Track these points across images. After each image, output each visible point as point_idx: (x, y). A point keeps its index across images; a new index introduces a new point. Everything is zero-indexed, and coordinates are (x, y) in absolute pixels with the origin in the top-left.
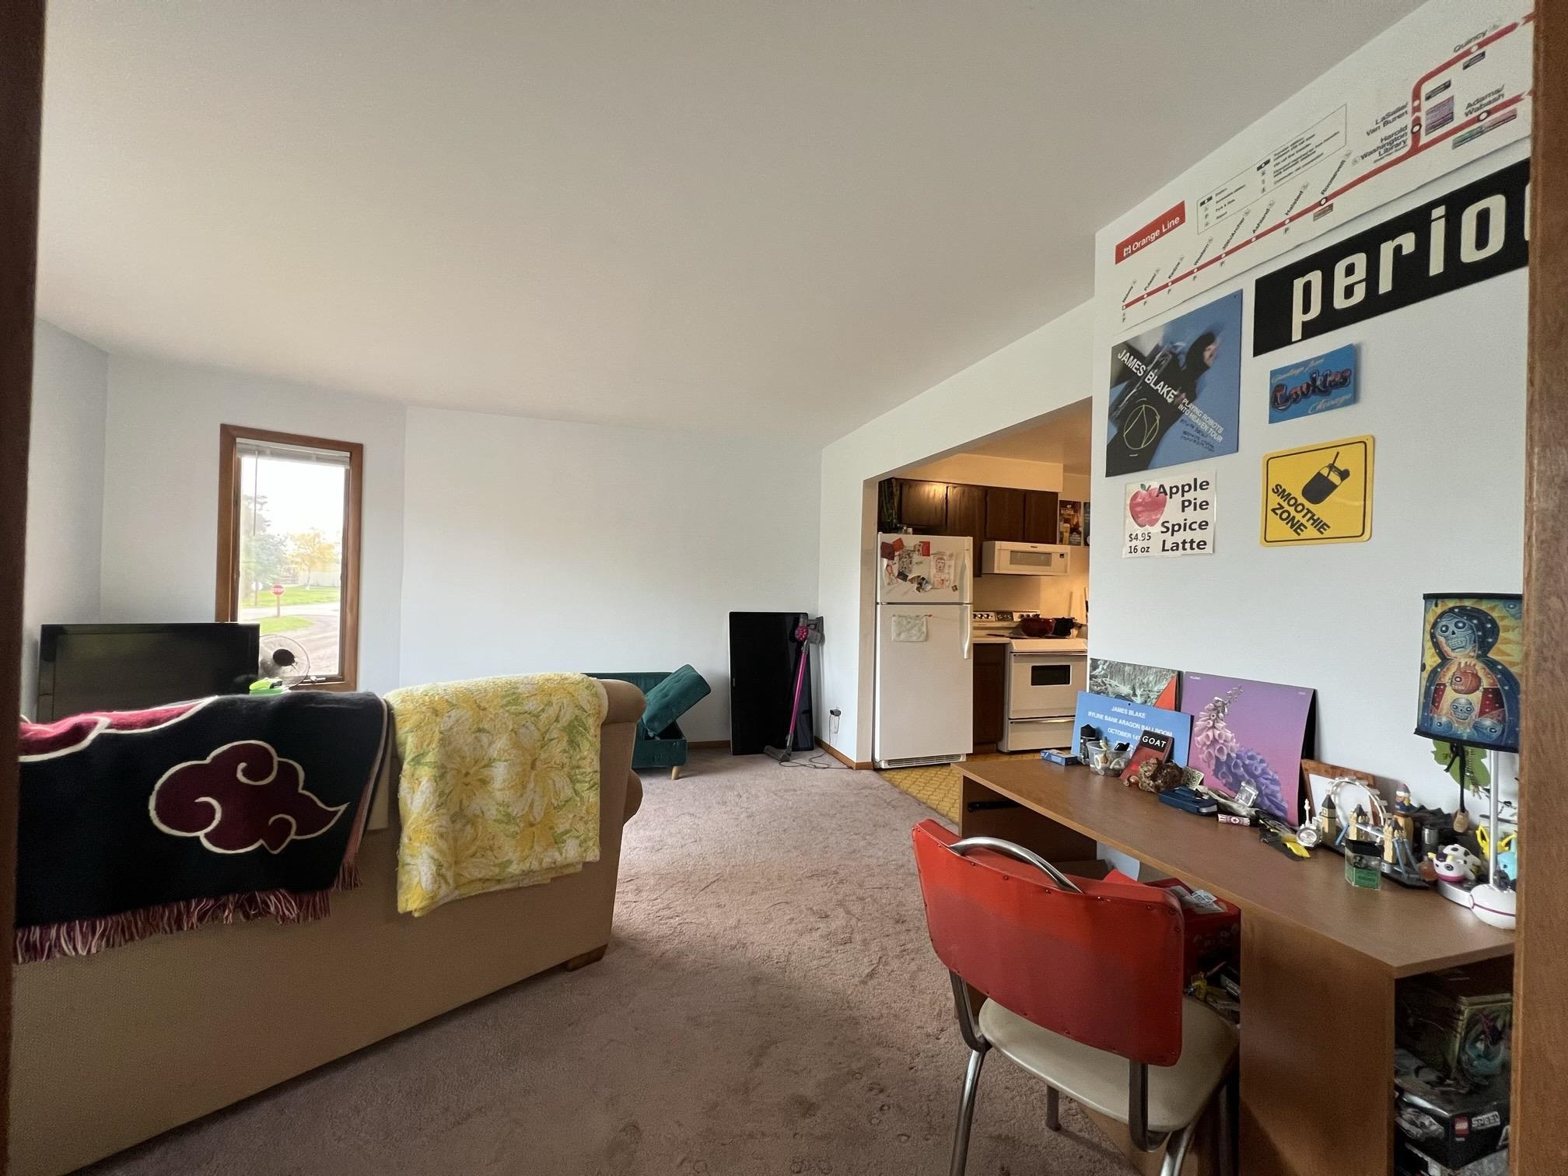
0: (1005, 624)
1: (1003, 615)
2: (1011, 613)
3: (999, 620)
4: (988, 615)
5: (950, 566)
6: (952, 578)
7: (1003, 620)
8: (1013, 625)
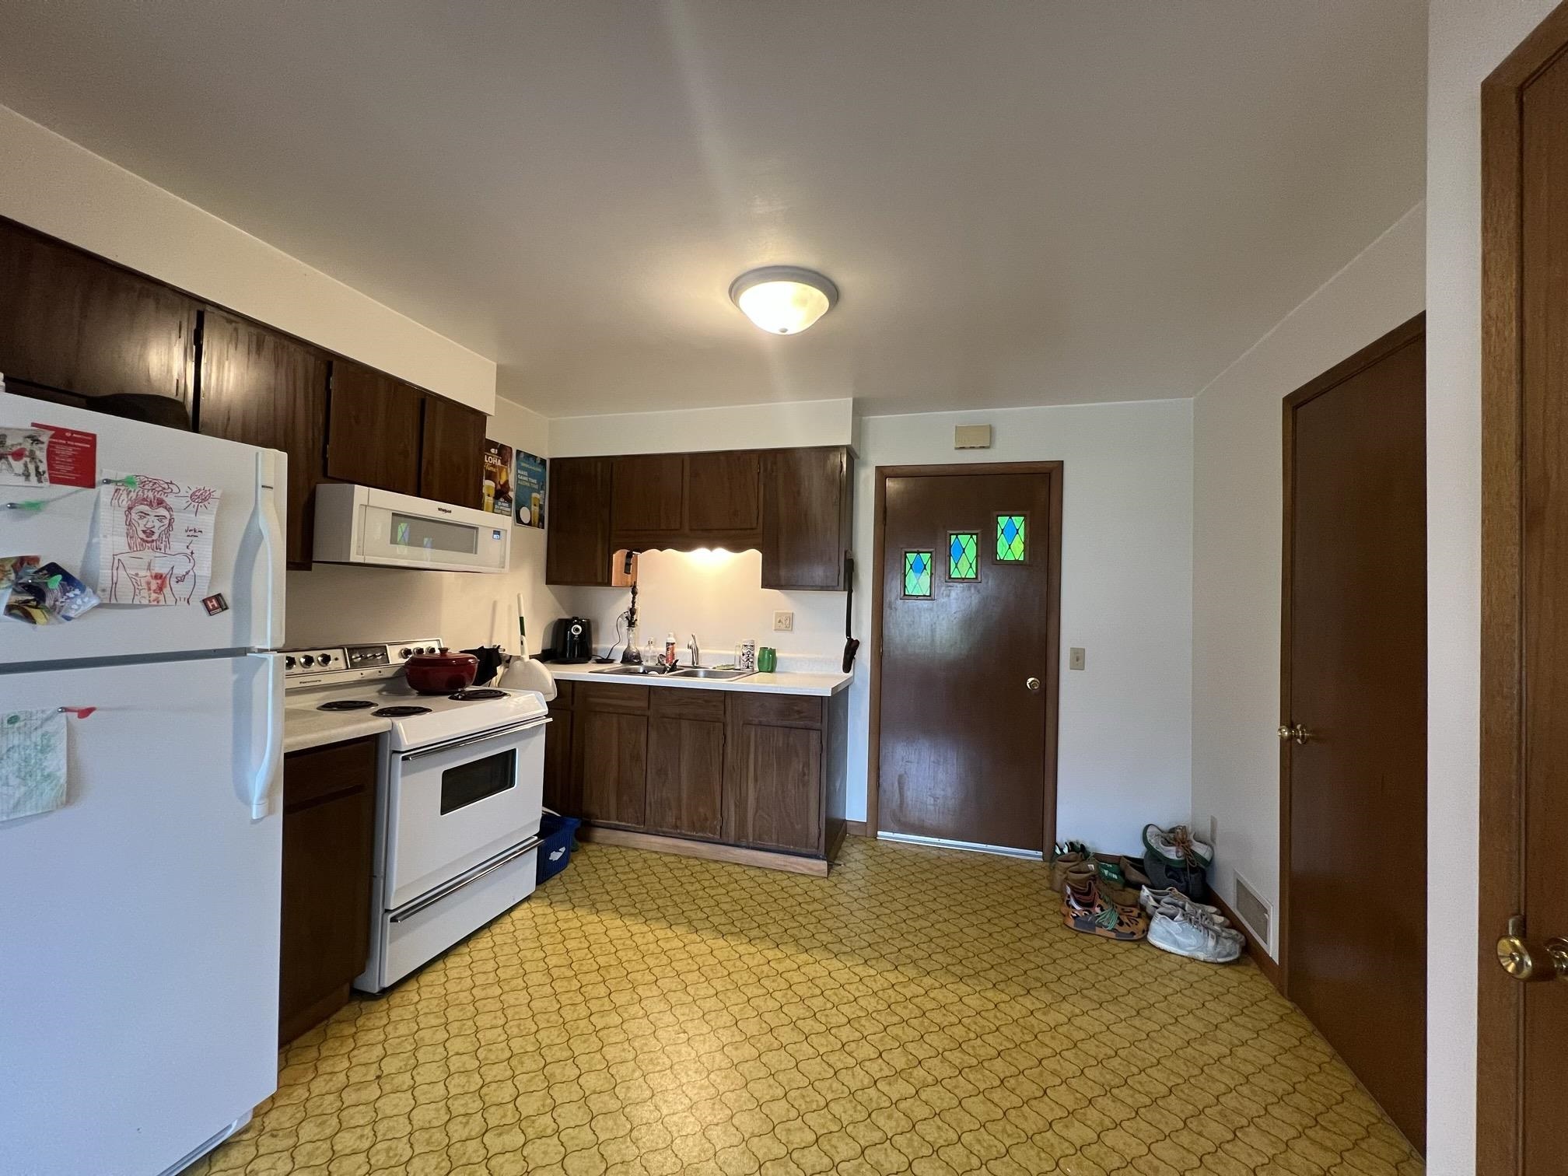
0: (369, 672)
1: (363, 654)
2: (383, 649)
3: (354, 665)
4: (326, 659)
5: (194, 533)
6: (204, 569)
7: (364, 663)
8: (388, 673)
